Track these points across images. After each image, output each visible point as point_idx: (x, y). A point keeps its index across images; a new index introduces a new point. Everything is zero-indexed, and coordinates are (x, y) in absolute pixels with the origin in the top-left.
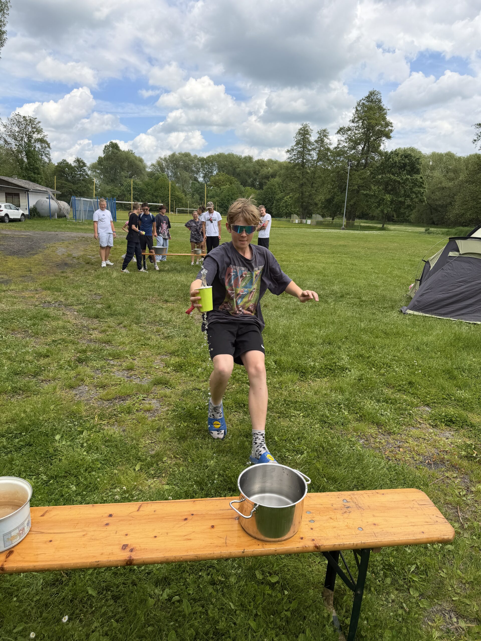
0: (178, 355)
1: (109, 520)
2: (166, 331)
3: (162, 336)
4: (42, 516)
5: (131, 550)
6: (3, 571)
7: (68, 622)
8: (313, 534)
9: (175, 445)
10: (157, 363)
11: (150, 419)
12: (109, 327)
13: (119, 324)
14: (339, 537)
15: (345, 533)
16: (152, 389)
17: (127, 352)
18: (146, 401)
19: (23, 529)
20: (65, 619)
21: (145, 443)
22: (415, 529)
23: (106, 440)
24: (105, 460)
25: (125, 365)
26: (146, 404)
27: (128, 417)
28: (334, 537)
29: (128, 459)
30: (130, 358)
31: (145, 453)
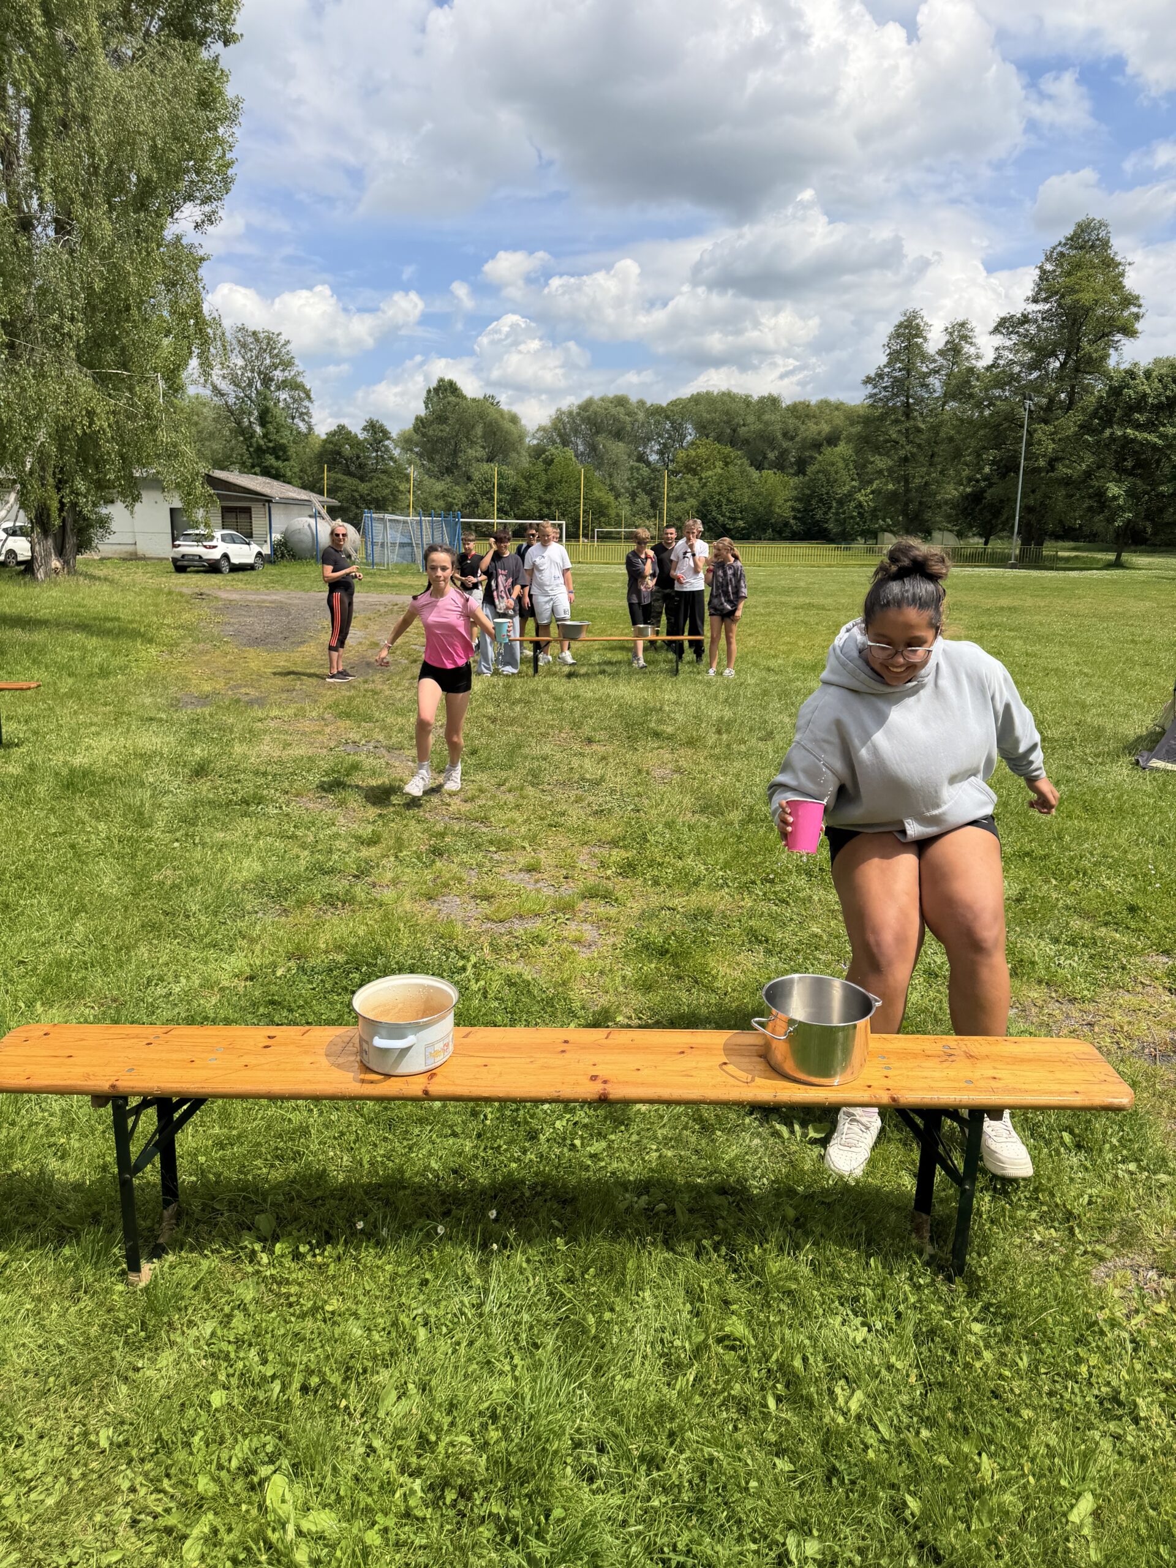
1: (566, 1047)
2: (596, 800)
3: (588, 810)
4: (466, 1036)
5: (605, 1082)
6: (427, 1096)
7: (496, 1220)
8: (889, 1083)
9: (637, 999)
10: (583, 862)
11: (583, 956)
12: (481, 791)
13: (500, 785)
14: (931, 1089)
15: (942, 1085)
16: (581, 905)
17: (524, 838)
18: (573, 925)
19: (447, 1045)
20: (493, 1214)
21: (579, 993)
22: (1064, 1088)
23: (511, 983)
24: (512, 1013)
25: (522, 861)
26: (572, 930)
27: (543, 950)
28: (923, 1089)
29: (553, 1015)
30: (529, 849)
31: (583, 1008)
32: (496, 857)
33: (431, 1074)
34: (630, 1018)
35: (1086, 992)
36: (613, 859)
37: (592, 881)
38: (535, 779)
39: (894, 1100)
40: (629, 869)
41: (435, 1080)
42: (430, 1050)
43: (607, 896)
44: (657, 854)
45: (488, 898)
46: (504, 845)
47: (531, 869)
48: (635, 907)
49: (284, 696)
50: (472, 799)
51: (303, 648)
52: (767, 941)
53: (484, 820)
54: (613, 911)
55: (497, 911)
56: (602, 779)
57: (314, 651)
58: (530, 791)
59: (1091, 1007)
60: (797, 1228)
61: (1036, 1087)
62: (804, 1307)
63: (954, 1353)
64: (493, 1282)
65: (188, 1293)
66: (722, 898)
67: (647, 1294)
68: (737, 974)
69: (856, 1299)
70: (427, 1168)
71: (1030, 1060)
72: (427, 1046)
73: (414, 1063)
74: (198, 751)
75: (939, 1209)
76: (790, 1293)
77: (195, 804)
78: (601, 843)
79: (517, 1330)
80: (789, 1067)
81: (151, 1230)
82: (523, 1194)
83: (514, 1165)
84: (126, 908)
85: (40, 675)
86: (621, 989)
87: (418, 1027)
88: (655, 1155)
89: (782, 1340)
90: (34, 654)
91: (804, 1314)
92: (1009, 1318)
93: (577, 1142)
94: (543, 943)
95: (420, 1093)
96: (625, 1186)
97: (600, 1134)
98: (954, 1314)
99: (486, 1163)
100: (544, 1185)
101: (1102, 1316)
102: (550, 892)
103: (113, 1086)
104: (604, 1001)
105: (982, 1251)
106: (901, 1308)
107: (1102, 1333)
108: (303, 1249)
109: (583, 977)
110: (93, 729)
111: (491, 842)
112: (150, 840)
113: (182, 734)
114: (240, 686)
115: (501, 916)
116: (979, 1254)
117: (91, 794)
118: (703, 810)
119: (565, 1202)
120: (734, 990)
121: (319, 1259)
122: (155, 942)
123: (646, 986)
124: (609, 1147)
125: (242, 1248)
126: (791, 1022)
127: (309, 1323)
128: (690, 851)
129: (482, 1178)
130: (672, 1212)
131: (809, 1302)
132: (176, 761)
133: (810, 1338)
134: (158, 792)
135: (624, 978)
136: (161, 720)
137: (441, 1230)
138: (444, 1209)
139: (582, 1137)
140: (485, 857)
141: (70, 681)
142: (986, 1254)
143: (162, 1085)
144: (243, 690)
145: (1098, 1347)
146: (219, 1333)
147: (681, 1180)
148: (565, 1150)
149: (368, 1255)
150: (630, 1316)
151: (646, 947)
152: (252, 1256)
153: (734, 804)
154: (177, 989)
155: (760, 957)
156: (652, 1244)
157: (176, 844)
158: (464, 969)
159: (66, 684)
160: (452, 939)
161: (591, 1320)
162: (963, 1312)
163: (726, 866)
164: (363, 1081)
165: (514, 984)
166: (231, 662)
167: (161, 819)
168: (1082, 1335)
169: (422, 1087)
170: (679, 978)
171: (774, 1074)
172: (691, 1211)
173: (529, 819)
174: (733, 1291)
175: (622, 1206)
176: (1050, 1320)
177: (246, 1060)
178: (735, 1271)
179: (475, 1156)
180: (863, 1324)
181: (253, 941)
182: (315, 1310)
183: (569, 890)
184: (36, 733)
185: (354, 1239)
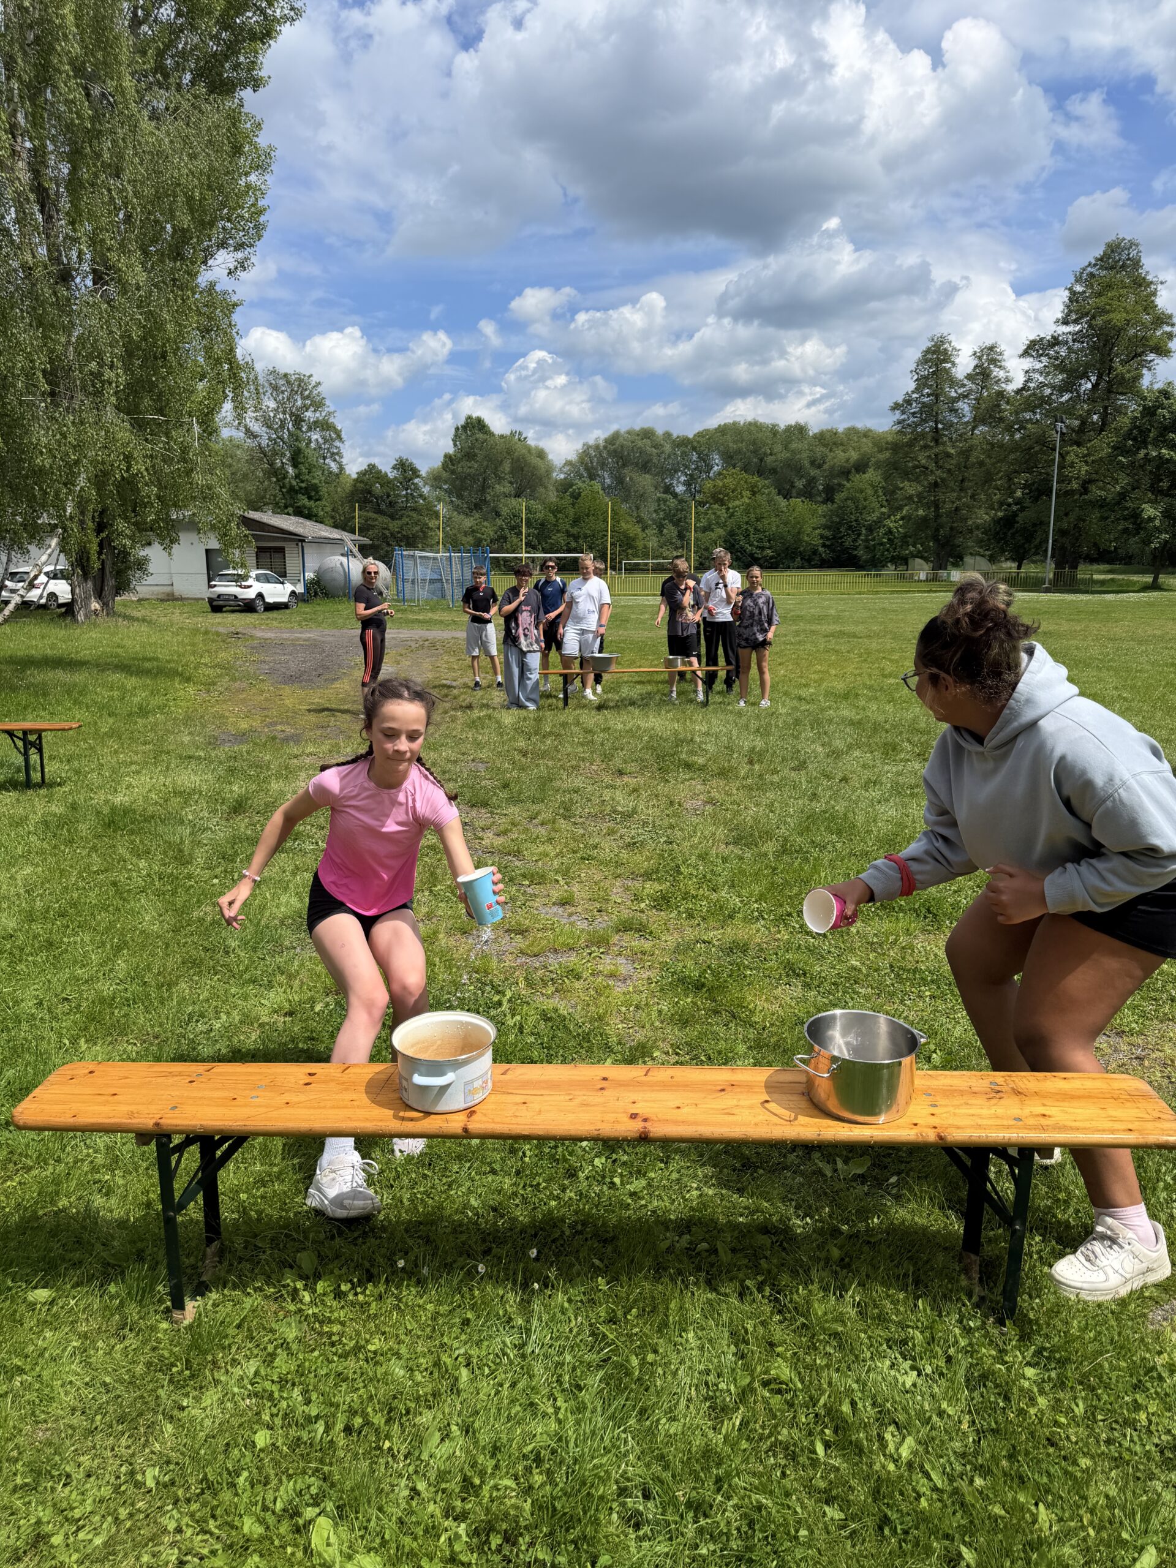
0: (658, 879)
1: (604, 1084)
2: (629, 832)
3: (621, 843)
4: (504, 1074)
5: (645, 1120)
6: (467, 1134)
7: (537, 1259)
8: (934, 1121)
9: (674, 1034)
10: (617, 893)
11: (618, 990)
12: (513, 824)
13: (532, 819)
14: (979, 1126)
15: (990, 1122)
16: (615, 938)
17: (557, 872)
18: (607, 959)
19: (486, 1082)
20: (533, 1253)
21: (616, 1027)
22: (1117, 1126)
23: (545, 1017)
24: (549, 1048)
25: (555, 895)
26: (606, 964)
27: (578, 985)
28: (972, 1127)
29: (589, 1050)
30: (562, 882)
31: (619, 1043)
32: (529, 890)
33: (471, 1111)
34: (667, 1053)
35: (1134, 1025)
36: (646, 892)
37: (626, 914)
38: (567, 811)
39: (941, 1138)
40: (662, 902)
41: (474, 1117)
42: (469, 1087)
43: (641, 930)
44: (691, 886)
45: (522, 932)
46: (537, 879)
47: (565, 903)
48: (670, 940)
49: (319, 733)
50: (505, 833)
51: (337, 685)
52: (805, 974)
53: (517, 854)
54: (647, 945)
55: (532, 945)
56: (634, 811)
57: (347, 687)
58: (562, 824)
59: (1140, 1040)
60: (842, 1268)
61: (1087, 1124)
62: (852, 1349)
63: (1007, 1399)
64: (535, 1323)
65: (231, 1331)
66: (758, 931)
67: (691, 1335)
68: (774, 1008)
69: (904, 1342)
70: (467, 1205)
71: (1079, 1097)
72: (466, 1084)
73: (455, 1101)
74: (235, 788)
75: (988, 1250)
76: (836, 1335)
77: (234, 840)
78: (634, 876)
79: (559, 1371)
80: (833, 1105)
81: (194, 1267)
82: (563, 1232)
83: (553, 1203)
84: (167, 946)
85: (81, 715)
86: (657, 1024)
87: (456, 1065)
88: (695, 1193)
89: (830, 1384)
90: (75, 694)
91: (852, 1358)
92: (1063, 1363)
93: (617, 1180)
94: (578, 978)
95: (460, 1131)
96: (665, 1224)
97: (639, 1172)
98: (1007, 1358)
99: (525, 1200)
100: (584, 1224)
101: (1160, 1361)
102: (584, 925)
103: (157, 1124)
104: (640, 1036)
105: (1034, 1294)
106: (951, 1351)
107: (1161, 1378)
108: (343, 1288)
109: (619, 1012)
110: (133, 768)
111: (524, 876)
112: (190, 877)
113: (221, 771)
114: (275, 724)
115: (536, 950)
116: (1031, 1297)
117: (132, 832)
118: (736, 842)
119: (605, 1241)
120: (772, 1025)
121: (361, 1298)
122: (196, 978)
123: (683, 1020)
124: (649, 1185)
125: (284, 1286)
126: (834, 1059)
127: (352, 1363)
128: (724, 884)
129: (522, 1215)
130: (714, 1251)
131: (857, 1346)
132: (215, 799)
133: (857, 1382)
134: (197, 830)
135: (660, 1012)
136: (199, 758)
137: (481, 1268)
138: (484, 1247)
139: (621, 1176)
140: (518, 891)
141: (111, 720)
142: (1039, 1296)
143: (204, 1123)
144: (279, 728)
145: (1156, 1393)
146: (263, 1373)
147: (722, 1219)
148: (605, 1188)
149: (409, 1294)
150: (674, 1358)
151: (682, 981)
152: (295, 1294)
153: (768, 835)
154: (217, 1025)
155: (797, 990)
156: (695, 1284)
157: (216, 881)
158: (500, 1004)
159: (106, 724)
160: (486, 973)
161: (635, 1362)
162: (1016, 1357)
163: (761, 898)
164: (403, 1119)
165: (550, 1019)
166: (266, 699)
167: (200, 856)
168: (1140, 1381)
169: (462, 1125)
170: (716, 1012)
171: (816, 1112)
172: (733, 1250)
173: (561, 851)
174: (778, 1333)
175: (664, 1245)
176: (1106, 1365)
177: (287, 1097)
178: (780, 1312)
179: (515, 1194)
180: (913, 1368)
181: (291, 977)
182: (358, 1348)
183: (603, 923)
184: (77, 772)
185: (396, 1278)
